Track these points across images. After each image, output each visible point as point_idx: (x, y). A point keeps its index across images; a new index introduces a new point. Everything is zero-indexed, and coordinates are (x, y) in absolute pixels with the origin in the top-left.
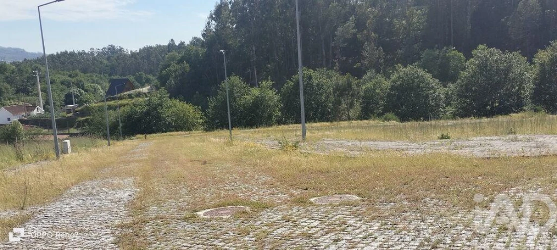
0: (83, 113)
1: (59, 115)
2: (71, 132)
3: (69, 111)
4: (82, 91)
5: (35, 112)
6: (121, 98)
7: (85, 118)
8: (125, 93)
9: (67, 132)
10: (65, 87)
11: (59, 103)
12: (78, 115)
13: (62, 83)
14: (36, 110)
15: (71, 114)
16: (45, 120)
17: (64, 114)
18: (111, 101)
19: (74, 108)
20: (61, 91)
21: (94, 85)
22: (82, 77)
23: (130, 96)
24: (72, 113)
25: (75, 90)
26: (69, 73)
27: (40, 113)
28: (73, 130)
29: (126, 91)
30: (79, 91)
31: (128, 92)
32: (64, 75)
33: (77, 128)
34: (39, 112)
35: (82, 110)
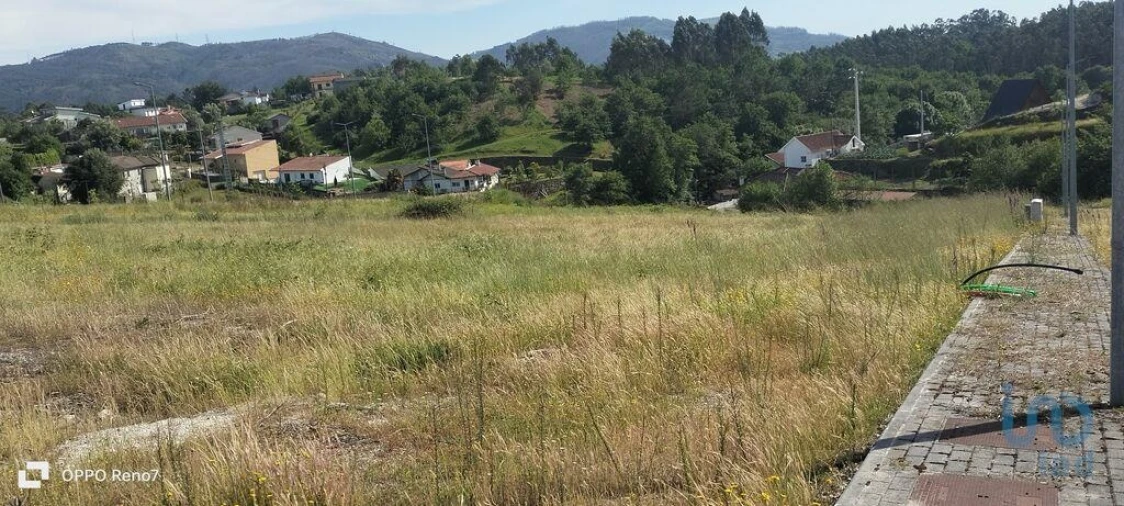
0: (941, 150)
1: (894, 153)
2: (917, 187)
3: (913, 146)
4: (931, 107)
5: (848, 147)
6: (1023, 121)
7: (947, 161)
8: (1032, 110)
9: (910, 187)
10: (894, 99)
11: (884, 130)
12: (931, 155)
13: (891, 91)
14: (851, 142)
15: (917, 153)
16: (867, 163)
17: (904, 151)
18: (1001, 126)
19: (922, 141)
20: (888, 107)
21: (954, 93)
22: (925, 78)
23: (1045, 117)
24: (919, 151)
25: (915, 104)
26: (899, 72)
27: (858, 150)
28: (921, 184)
29: (1033, 107)
30: (925, 107)
31: (1039, 109)
32: (889, 74)
33: (930, 179)
34: (857, 147)
35: (941, 143)
